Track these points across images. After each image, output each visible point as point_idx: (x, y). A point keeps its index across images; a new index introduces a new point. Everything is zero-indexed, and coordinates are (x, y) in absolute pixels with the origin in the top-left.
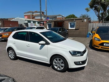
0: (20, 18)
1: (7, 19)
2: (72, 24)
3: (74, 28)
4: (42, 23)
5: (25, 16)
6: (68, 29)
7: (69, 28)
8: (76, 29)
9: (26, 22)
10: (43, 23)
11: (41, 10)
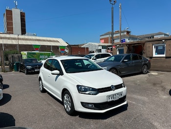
0: (92, 43)
1: (78, 45)
2: (160, 48)
3: (164, 55)
4: (110, 48)
5: (101, 39)
6: (151, 58)
7: (155, 55)
8: (166, 57)
9: (100, 48)
10: (112, 49)
11: (113, 29)
